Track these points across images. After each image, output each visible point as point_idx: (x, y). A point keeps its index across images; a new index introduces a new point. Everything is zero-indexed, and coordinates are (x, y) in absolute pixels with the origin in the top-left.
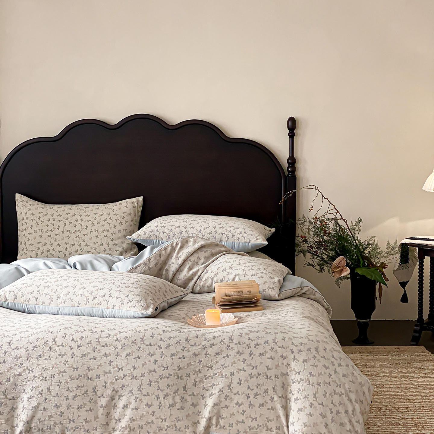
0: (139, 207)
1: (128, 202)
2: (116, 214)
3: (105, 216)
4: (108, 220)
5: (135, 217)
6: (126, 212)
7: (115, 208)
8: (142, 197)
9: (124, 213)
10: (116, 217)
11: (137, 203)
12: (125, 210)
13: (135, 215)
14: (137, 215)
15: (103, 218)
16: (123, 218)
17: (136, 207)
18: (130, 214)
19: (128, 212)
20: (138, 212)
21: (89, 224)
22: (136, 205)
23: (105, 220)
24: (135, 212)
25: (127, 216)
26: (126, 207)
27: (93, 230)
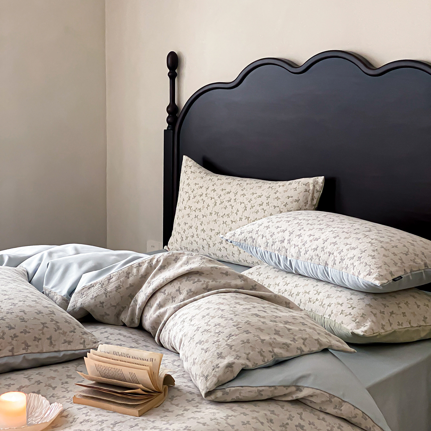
0: (315, 191)
1: (300, 183)
2: (278, 198)
3: (263, 199)
4: (264, 206)
5: (305, 206)
6: (292, 197)
7: (281, 189)
8: (323, 177)
9: (289, 197)
10: (276, 203)
11: (314, 186)
12: (291, 193)
13: (306, 203)
14: (309, 203)
15: (259, 201)
16: (285, 206)
17: (311, 191)
18: (297, 201)
19: (295, 198)
20: (313, 199)
21: (241, 208)
22: (311, 187)
23: (260, 205)
24: (307, 198)
25: (292, 202)
26: (295, 189)
27: (243, 217)
